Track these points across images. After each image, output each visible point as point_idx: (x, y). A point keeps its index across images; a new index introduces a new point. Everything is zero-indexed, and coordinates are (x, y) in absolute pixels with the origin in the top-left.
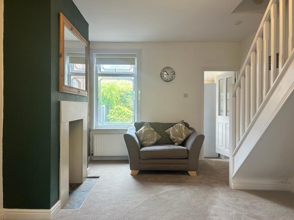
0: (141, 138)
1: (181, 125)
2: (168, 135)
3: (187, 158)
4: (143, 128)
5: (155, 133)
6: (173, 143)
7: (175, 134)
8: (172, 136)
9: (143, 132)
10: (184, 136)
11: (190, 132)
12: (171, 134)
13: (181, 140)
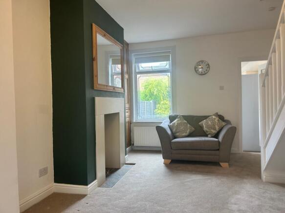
0: (174, 130)
1: (214, 117)
2: (202, 127)
3: (218, 150)
4: (176, 120)
5: (189, 125)
6: (207, 136)
7: (208, 126)
8: (205, 129)
9: (176, 124)
10: (217, 128)
11: (224, 124)
12: (204, 126)
13: (214, 132)
